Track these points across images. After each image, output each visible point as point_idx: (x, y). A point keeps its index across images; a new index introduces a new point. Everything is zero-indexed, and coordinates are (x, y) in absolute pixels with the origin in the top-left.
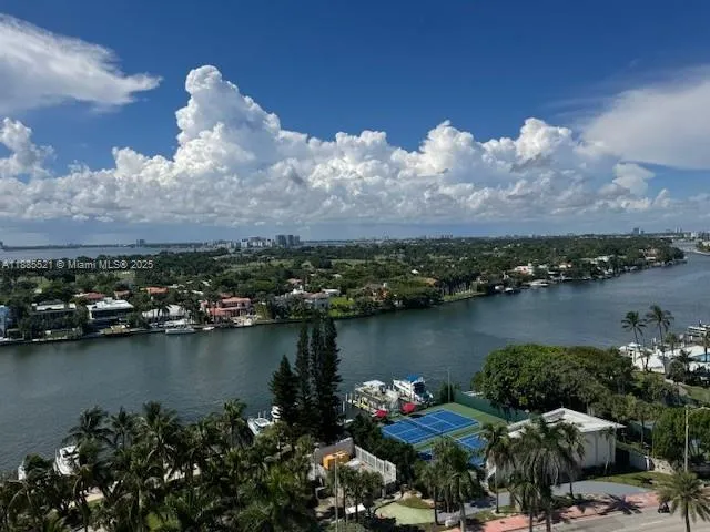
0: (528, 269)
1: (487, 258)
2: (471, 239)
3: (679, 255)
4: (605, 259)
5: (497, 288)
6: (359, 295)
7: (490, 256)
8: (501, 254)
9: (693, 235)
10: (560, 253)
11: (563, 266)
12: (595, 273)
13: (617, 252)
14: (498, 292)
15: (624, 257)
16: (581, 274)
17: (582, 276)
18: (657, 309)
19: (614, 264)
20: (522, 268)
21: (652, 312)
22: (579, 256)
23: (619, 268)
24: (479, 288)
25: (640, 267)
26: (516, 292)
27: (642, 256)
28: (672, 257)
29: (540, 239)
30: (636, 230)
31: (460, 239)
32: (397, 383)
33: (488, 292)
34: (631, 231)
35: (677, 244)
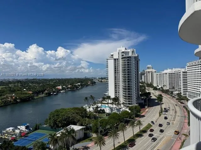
0: (60, 87)
1: (48, 84)
2: (43, 79)
3: (95, 83)
4: (79, 84)
5: (51, 93)
6: (3, 99)
7: (49, 84)
8: (52, 83)
9: (97, 78)
10: (68, 82)
11: (69, 86)
12: (77, 87)
13: (82, 82)
14: (52, 94)
15: (84, 83)
16: (74, 88)
17: (74, 89)
18: (91, 96)
19: (81, 85)
20: (58, 87)
21: (90, 97)
22: (73, 83)
24: (46, 94)
25: (87, 86)
26: (57, 94)
27: (87, 83)
28: (93, 83)
29: (63, 79)
30: (86, 77)
31: (39, 79)
32: (19, 127)
33: (49, 95)
34: (84, 77)
35: (95, 80)
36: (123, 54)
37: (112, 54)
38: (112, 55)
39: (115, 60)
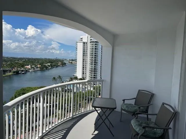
0: (29, 67)
1: (16, 63)
2: (12, 57)
3: (65, 64)
4: (49, 64)
5: (20, 72)
7: (18, 62)
8: (21, 62)
9: (68, 60)
10: (38, 62)
11: (39, 66)
12: (47, 68)
13: (52, 63)
15: (54, 64)
16: (43, 68)
20: (27, 66)
21: (59, 77)
22: (43, 63)
23: (52, 67)
24: (14, 72)
25: (57, 67)
26: (25, 73)
27: (58, 64)
28: (64, 64)
29: (33, 59)
30: (57, 58)
31: (8, 57)
33: (17, 73)
34: (55, 58)
35: (65, 62)
36: (91, 38)
37: (81, 37)
38: (82, 39)
39: (84, 43)
